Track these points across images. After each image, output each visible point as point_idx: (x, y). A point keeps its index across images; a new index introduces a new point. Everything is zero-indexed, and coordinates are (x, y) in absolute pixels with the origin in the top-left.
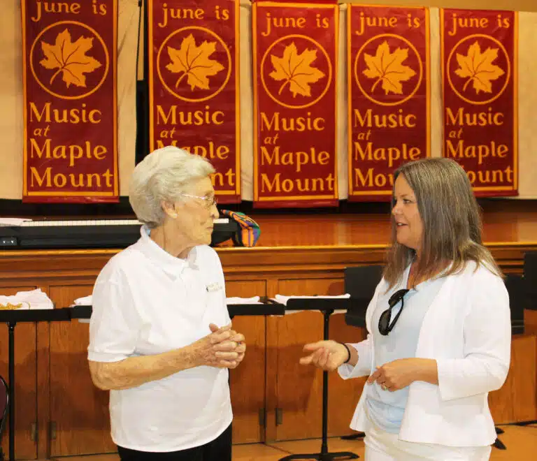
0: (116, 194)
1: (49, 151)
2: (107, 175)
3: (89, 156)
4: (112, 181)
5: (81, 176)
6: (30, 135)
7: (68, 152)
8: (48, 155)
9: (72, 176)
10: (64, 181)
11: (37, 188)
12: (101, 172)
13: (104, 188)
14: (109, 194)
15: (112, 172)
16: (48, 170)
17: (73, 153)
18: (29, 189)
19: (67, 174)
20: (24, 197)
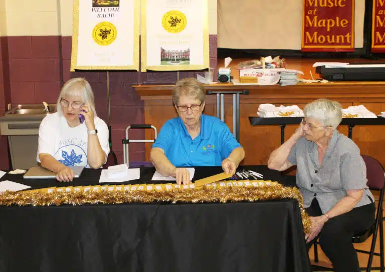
0: (352, 47)
1: (316, 23)
2: (348, 36)
3: (338, 25)
4: (350, 40)
5: (333, 37)
6: (306, 14)
7: (326, 23)
8: (315, 25)
9: (328, 37)
10: (324, 40)
11: (309, 44)
12: (345, 34)
13: (346, 43)
14: (349, 47)
15: (350, 34)
16: (315, 33)
17: (329, 24)
18: (305, 44)
19: (325, 36)
20: (303, 49)
